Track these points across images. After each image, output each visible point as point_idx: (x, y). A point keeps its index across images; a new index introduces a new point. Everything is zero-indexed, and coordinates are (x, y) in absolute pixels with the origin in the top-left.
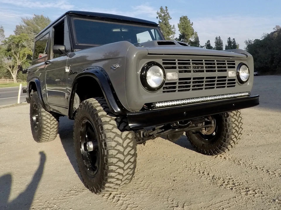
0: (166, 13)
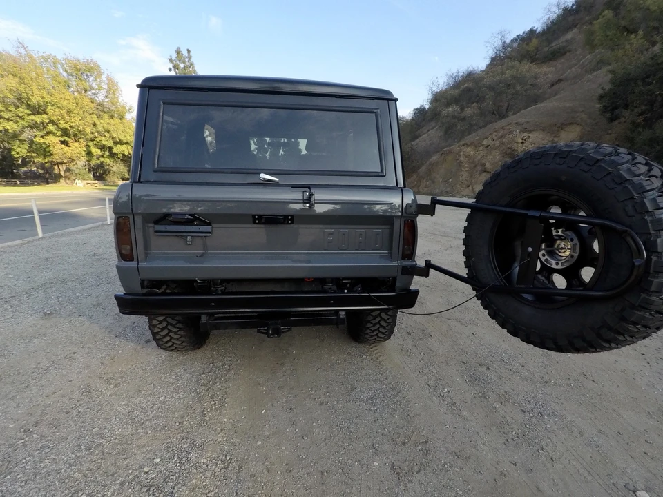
0: (189, 64)
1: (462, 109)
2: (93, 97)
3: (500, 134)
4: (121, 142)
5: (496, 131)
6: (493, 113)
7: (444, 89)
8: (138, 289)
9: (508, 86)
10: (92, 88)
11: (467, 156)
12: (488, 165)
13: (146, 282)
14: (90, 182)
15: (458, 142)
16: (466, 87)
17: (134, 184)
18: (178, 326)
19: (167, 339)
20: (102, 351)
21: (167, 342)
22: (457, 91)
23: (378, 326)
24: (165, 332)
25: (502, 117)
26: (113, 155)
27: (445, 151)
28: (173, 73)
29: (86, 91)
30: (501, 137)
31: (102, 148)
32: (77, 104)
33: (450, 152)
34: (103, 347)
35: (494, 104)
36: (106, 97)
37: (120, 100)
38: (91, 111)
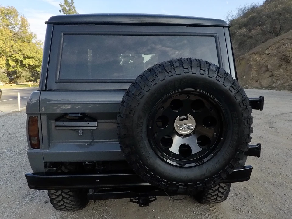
0: (72, 7)
1: (250, 30)
2: (12, 29)
3: (277, 46)
4: (28, 57)
5: (274, 44)
6: (271, 32)
7: (236, 18)
8: (43, 169)
9: (280, 15)
10: (11, 24)
11: (255, 61)
12: (269, 67)
13: (48, 164)
14: (7, 82)
15: (248, 52)
16: (252, 16)
17: (42, 92)
18: (69, 193)
19: (62, 203)
20: (14, 210)
21: (61, 206)
22: (246, 19)
23: (217, 192)
24: (60, 198)
25: (277, 35)
26: (23, 65)
27: (240, 58)
28: (62, 14)
29: (8, 26)
30: (278, 48)
31: (16, 61)
32: (2, 34)
33: (243, 59)
34: (14, 206)
35: (271, 26)
36: (20, 29)
37: (28, 31)
38: (10, 38)
